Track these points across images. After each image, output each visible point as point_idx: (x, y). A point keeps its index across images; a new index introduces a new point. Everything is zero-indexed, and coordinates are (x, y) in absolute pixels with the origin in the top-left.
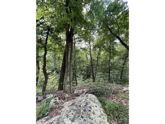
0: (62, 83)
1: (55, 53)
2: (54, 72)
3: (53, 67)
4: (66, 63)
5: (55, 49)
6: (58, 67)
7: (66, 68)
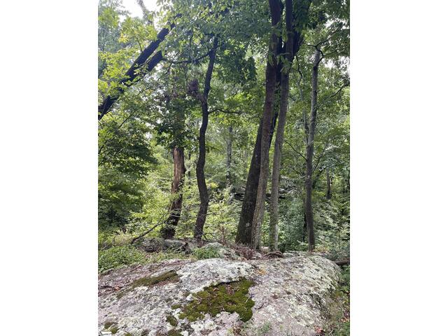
0: (248, 225)
1: (230, 119)
2: (226, 192)
3: (221, 170)
4: (262, 159)
5: (232, 104)
6: (242, 173)
7: (262, 174)
